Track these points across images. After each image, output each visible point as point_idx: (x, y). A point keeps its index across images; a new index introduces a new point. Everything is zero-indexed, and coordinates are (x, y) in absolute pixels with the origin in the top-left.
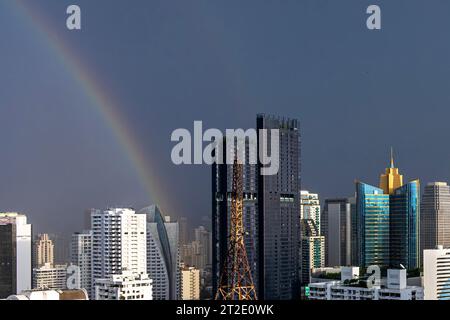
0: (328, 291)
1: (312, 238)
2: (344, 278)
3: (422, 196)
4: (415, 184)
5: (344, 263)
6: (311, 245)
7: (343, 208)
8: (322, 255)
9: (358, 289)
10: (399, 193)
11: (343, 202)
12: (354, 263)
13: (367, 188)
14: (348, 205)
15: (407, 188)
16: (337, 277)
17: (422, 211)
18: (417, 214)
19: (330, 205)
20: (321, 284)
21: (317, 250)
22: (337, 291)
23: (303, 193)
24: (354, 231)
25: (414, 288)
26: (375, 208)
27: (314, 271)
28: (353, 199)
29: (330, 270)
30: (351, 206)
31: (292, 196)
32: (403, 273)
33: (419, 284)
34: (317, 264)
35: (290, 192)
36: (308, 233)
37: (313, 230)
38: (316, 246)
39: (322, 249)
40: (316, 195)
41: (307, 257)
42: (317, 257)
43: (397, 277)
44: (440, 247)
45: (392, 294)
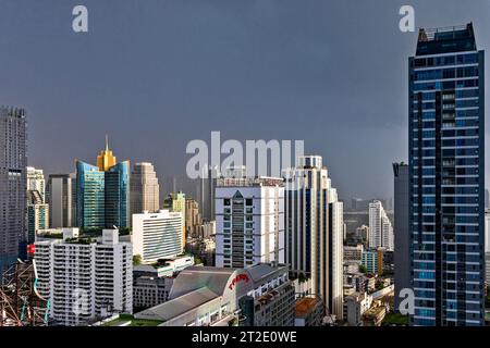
0: (52, 248)
1: (37, 206)
2: (65, 237)
3: (132, 174)
4: (126, 164)
5: (65, 226)
6: (37, 211)
7: (65, 182)
8: (47, 219)
9: (77, 246)
10: (112, 170)
11: (65, 177)
12: (74, 225)
13: (86, 166)
14: (69, 180)
15: (119, 166)
16: (60, 236)
17: (131, 185)
18: (128, 187)
19: (53, 180)
20: (45, 243)
21: (42, 215)
22: (59, 247)
23: (30, 169)
24: (75, 200)
25: (124, 244)
26: (92, 182)
27: (39, 232)
28: (73, 175)
29: (53, 231)
30: (72, 180)
31: (19, 171)
32: (116, 232)
33: (129, 241)
34: (42, 227)
35: (17, 168)
36: (33, 202)
37: (38, 199)
38: (41, 213)
39: (47, 214)
40: (41, 171)
41: (32, 221)
42: (42, 220)
43: (111, 235)
44: (146, 212)
45: (107, 249)
